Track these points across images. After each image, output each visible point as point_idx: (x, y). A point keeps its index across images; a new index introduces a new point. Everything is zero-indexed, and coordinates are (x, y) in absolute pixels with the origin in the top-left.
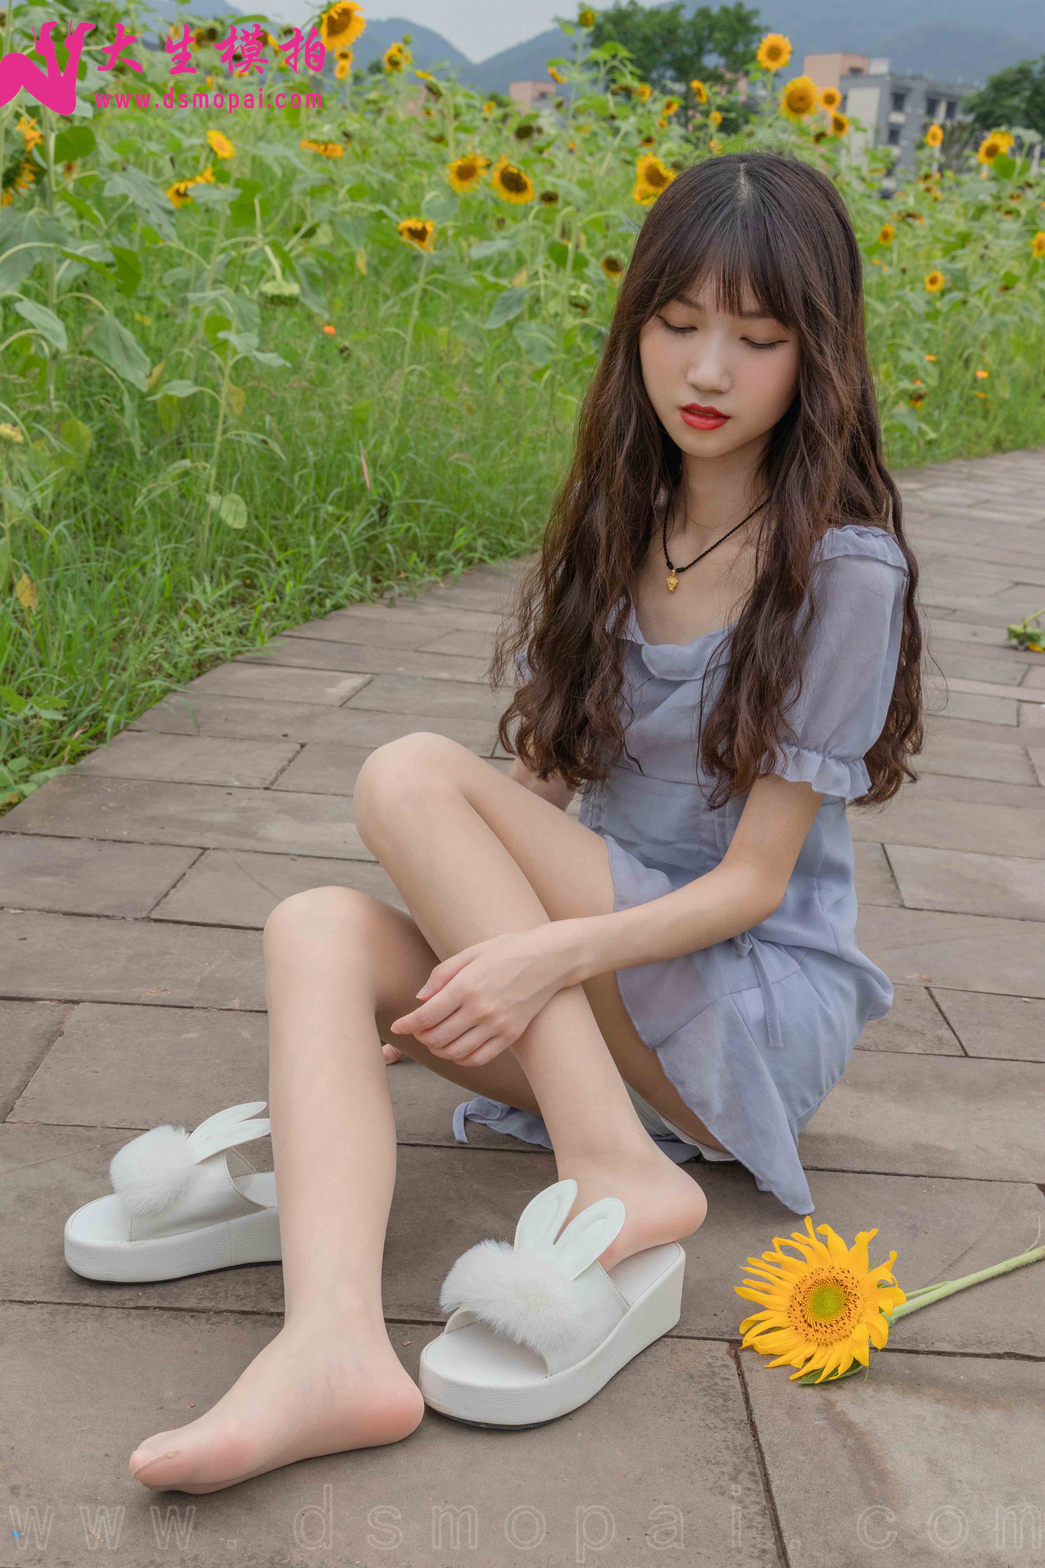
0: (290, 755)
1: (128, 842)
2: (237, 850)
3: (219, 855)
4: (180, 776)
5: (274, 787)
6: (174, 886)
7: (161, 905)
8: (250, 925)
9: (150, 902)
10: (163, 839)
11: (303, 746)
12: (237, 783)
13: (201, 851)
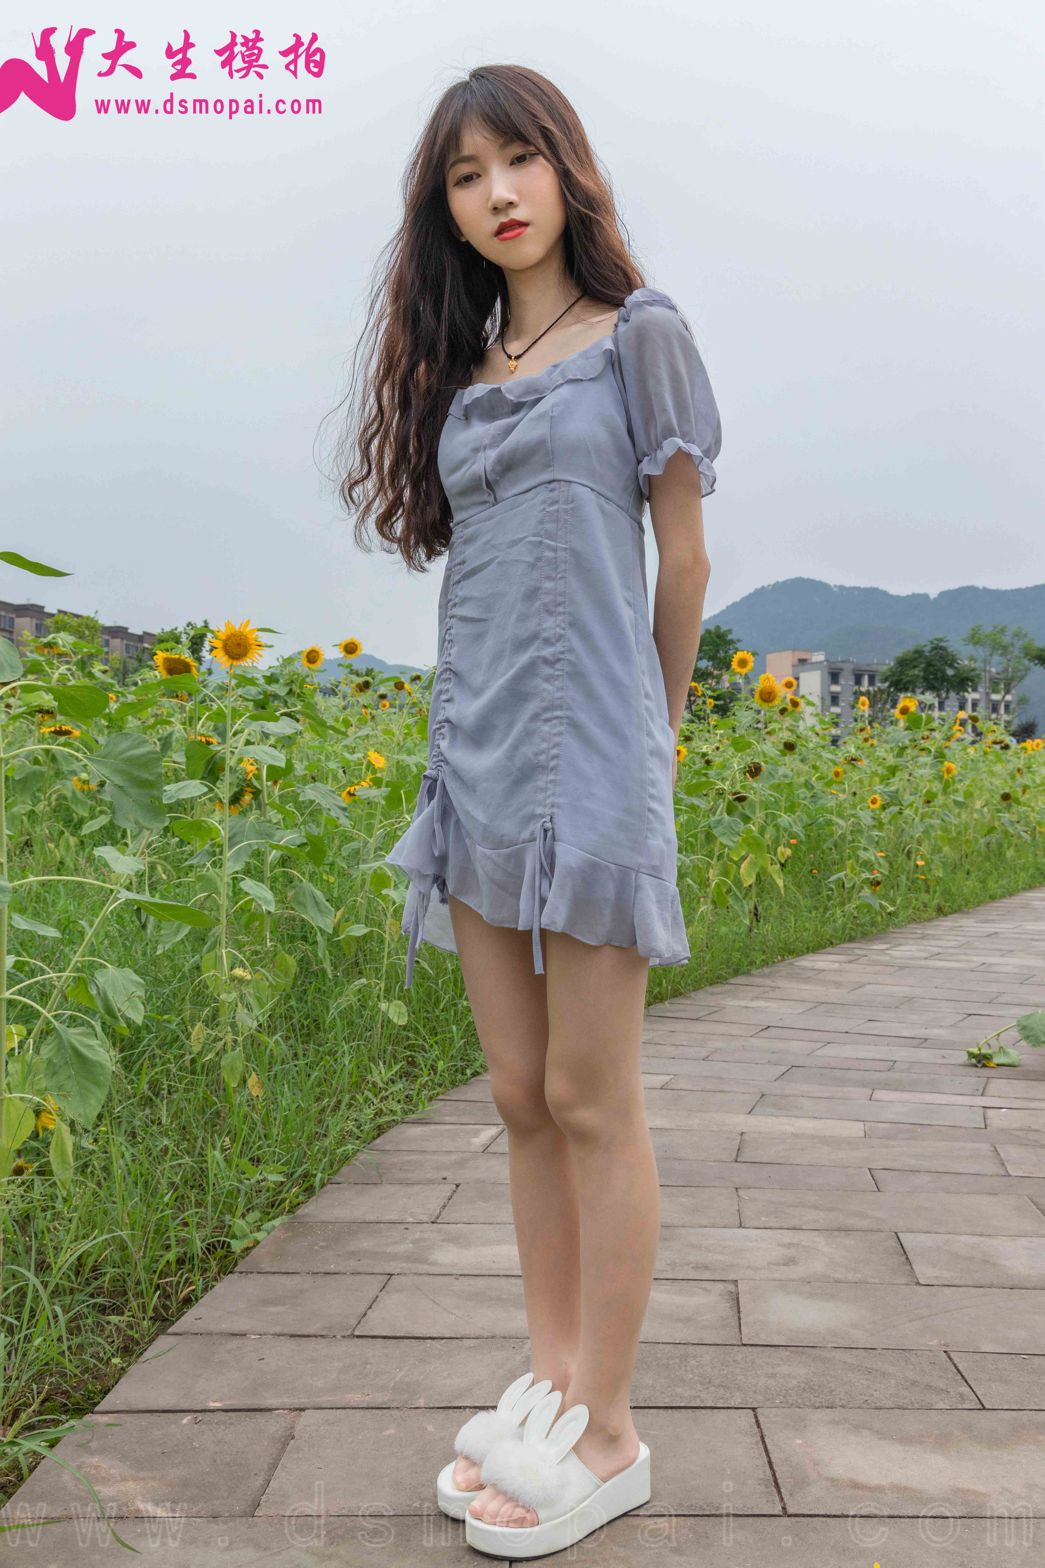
0: (449, 1194)
1: (335, 1274)
2: (415, 1274)
3: (402, 1278)
4: (369, 1217)
5: (439, 1221)
6: (370, 1307)
7: (362, 1323)
8: (428, 1335)
9: (354, 1322)
10: (361, 1270)
11: (457, 1186)
12: (411, 1220)
13: (388, 1277)
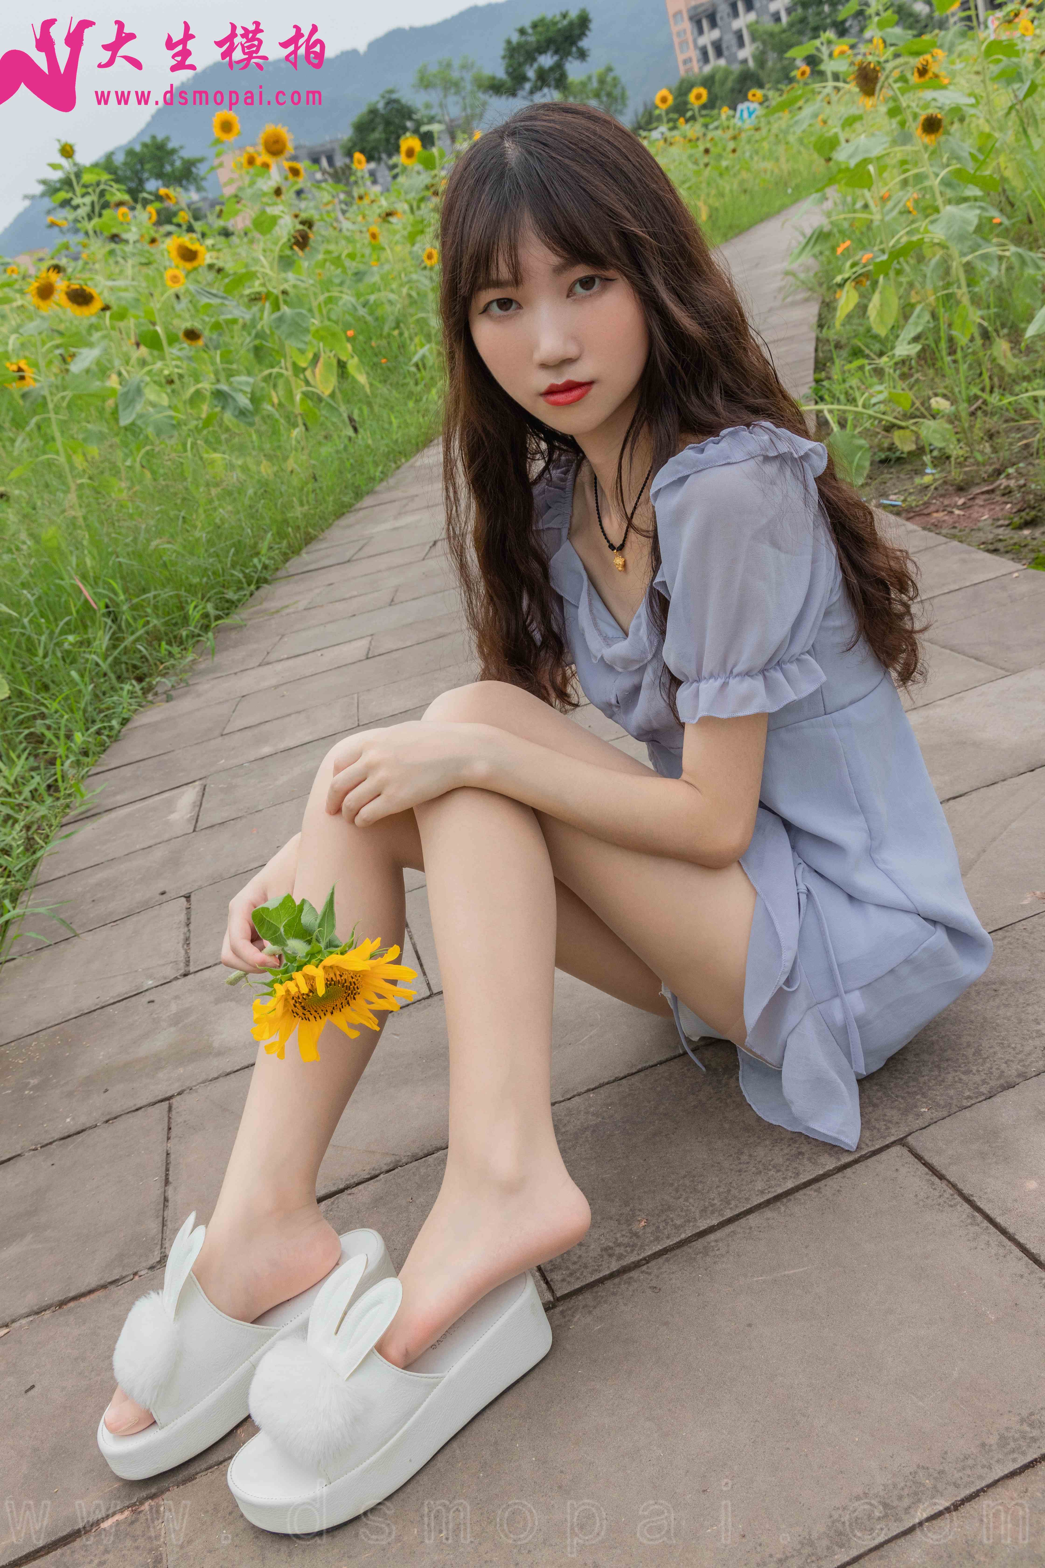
0: (182, 917)
1: (78, 1133)
2: (204, 1082)
3: (189, 1100)
4: (85, 1003)
5: (192, 969)
6: (167, 1182)
9: (154, 1228)
10: (116, 1109)
11: (188, 897)
12: (150, 983)
13: (165, 1104)
